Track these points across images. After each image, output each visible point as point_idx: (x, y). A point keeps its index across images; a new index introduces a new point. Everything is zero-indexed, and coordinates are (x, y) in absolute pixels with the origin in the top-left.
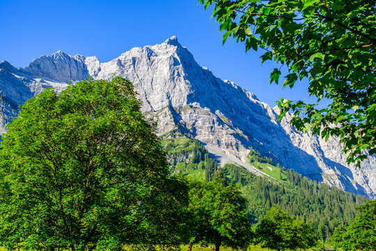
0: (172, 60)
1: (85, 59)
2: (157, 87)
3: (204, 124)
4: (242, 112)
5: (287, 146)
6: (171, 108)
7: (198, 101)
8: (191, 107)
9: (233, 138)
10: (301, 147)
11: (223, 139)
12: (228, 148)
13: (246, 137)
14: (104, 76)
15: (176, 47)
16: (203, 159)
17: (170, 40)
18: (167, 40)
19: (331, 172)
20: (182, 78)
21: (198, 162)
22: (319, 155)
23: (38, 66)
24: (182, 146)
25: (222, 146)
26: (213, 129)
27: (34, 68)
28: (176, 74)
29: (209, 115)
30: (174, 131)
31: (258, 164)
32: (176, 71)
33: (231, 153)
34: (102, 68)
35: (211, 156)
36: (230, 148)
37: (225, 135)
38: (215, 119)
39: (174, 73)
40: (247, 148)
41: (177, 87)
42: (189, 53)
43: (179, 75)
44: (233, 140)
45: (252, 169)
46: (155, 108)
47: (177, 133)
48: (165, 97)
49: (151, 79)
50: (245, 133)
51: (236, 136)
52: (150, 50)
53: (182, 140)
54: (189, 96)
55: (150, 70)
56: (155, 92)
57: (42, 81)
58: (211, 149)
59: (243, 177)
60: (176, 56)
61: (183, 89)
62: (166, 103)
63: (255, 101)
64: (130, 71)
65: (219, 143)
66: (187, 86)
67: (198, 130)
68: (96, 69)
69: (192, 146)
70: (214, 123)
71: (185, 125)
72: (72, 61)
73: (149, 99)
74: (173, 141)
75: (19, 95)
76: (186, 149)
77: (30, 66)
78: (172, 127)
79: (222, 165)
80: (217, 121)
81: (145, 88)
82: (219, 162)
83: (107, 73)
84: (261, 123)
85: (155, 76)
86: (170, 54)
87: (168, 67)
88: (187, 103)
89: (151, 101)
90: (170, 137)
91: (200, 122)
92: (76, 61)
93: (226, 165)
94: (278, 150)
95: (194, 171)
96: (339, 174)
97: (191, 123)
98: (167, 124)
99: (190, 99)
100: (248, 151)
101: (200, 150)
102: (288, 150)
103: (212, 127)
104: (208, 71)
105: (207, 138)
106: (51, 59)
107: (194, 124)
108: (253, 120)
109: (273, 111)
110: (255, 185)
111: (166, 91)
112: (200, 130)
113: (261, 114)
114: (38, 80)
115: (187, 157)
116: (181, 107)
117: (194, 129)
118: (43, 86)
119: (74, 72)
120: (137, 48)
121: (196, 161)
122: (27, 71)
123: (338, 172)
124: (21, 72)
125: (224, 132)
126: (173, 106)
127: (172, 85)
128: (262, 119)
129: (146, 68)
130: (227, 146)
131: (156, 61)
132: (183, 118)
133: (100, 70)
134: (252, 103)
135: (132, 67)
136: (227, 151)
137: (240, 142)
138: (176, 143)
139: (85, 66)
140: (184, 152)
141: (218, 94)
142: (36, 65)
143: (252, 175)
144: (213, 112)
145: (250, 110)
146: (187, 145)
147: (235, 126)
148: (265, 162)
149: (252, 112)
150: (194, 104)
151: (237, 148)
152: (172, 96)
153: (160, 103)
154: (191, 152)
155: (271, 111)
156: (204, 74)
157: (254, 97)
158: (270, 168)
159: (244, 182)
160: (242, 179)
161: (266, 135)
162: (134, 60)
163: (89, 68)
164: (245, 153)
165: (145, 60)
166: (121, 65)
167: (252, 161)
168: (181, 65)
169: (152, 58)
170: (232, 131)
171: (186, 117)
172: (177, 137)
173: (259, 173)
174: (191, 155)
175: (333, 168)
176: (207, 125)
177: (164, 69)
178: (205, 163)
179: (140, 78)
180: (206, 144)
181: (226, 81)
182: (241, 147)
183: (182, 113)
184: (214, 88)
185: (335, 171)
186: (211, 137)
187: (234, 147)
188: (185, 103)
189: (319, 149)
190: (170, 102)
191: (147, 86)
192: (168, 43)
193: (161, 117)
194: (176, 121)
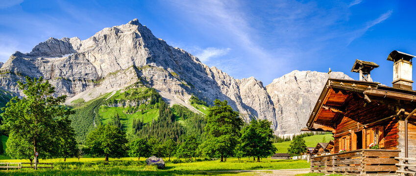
0: (135, 34)
1: (69, 39)
2: (124, 54)
3: (159, 78)
4: (188, 69)
5: (218, 94)
6: (135, 67)
7: (155, 62)
8: (150, 66)
9: (180, 87)
10: (227, 95)
11: (173, 88)
12: (176, 94)
13: (189, 87)
14: (84, 49)
15: (137, 26)
16: (158, 102)
17: (132, 21)
18: (131, 22)
19: (245, 112)
20: (142, 47)
21: (154, 104)
22: (239, 101)
23: (38, 49)
24: (143, 93)
25: (172, 93)
26: (166, 81)
27: (36, 52)
28: (138, 44)
29: (163, 71)
30: (137, 83)
31: (196, 105)
32: (138, 42)
33: (178, 97)
34: (83, 44)
35: (163, 100)
36: (178, 94)
37: (174, 85)
38: (167, 74)
39: (136, 43)
40: (189, 94)
41: (139, 52)
42: (148, 30)
43: (140, 45)
44: (180, 89)
45: (192, 108)
46: (123, 67)
47: (139, 84)
48: (130, 60)
49: (119, 48)
50: (189, 84)
51: (182, 86)
52: (117, 29)
53: (143, 89)
54: (148, 59)
55: (118, 42)
56: (123, 57)
57: (42, 59)
58: (163, 94)
59: (184, 113)
60: (137, 32)
61: (143, 54)
62: (131, 64)
63: (197, 62)
64: (103, 44)
65: (169, 90)
66: (146, 52)
67: (155, 82)
68: (79, 45)
69: (150, 93)
70: (166, 77)
71: (145, 79)
72: (60, 42)
73: (118, 62)
74: (137, 90)
75: (29, 70)
76: (146, 95)
77: (33, 51)
78: (136, 80)
79: (171, 106)
80: (169, 75)
81: (115, 55)
82: (169, 103)
83: (86, 47)
84: (201, 77)
85: (122, 46)
86: (133, 31)
87: (132, 40)
88: (147, 64)
89: (120, 63)
90: (134, 87)
91: (156, 77)
92: (63, 42)
93: (174, 106)
94: (212, 96)
95: (152, 110)
96: (250, 114)
97: (150, 77)
98: (132, 78)
99: (149, 60)
100: (190, 96)
101: (156, 95)
102: (218, 96)
103: (165, 80)
104: (163, 41)
105: (161, 87)
106: (46, 44)
107: (152, 78)
108: (195, 75)
109: (210, 70)
110: (192, 119)
111: (131, 56)
112: (156, 82)
113: (202, 72)
114: (40, 58)
115: (147, 101)
116: (142, 66)
117: (152, 81)
118: (44, 62)
119: (63, 49)
120: (108, 28)
122: (32, 54)
123: (249, 112)
124: (28, 55)
125: (174, 83)
126: (137, 66)
127: (135, 51)
128: (202, 75)
129: (115, 41)
130: (176, 92)
131: (122, 36)
132: (144, 73)
133: (81, 45)
134: (195, 64)
135: (104, 41)
136: (175, 96)
137: (184, 90)
138: (139, 91)
139: (69, 44)
140: (144, 97)
141: (170, 57)
142: (36, 49)
143: (191, 113)
144: (166, 69)
145: (194, 68)
146: (147, 92)
147: (182, 79)
148: (201, 104)
149: (195, 70)
150: (152, 64)
151: (183, 94)
152: (135, 59)
153: (127, 65)
154: (149, 97)
155: (209, 70)
156: (160, 43)
157: (197, 60)
158: (204, 108)
159: (185, 117)
160: (184, 115)
161: (204, 86)
162: (105, 36)
163: (73, 45)
164: (188, 97)
165: (113, 35)
166: (96, 40)
167: (192, 103)
168: (141, 38)
169: (119, 34)
170: (179, 82)
171: (146, 73)
172: (140, 87)
173: (196, 111)
174: (150, 99)
175: (246, 110)
176: (162, 78)
177: (128, 41)
178: (159, 104)
179: (111, 48)
180: (160, 92)
181: (176, 48)
182: (186, 94)
183: (143, 70)
184: (167, 53)
185: (248, 112)
186: (164, 87)
187: (181, 94)
188: (145, 64)
189: (239, 97)
190: (134, 63)
191: (116, 53)
192: (131, 24)
193: (128, 74)
194: (139, 76)
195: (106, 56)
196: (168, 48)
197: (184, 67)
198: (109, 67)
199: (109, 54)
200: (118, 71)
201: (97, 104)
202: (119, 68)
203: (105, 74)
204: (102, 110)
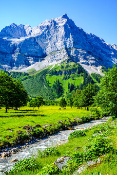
3: (81, 56)
4: (97, 48)
7: (78, 45)
8: (75, 48)
9: (94, 61)
11: (90, 62)
14: (34, 35)
15: (67, 19)
16: (82, 72)
17: (63, 15)
20: (70, 35)
24: (72, 66)
25: (89, 65)
29: (83, 51)
30: (68, 60)
37: (91, 60)
39: (67, 32)
40: (101, 65)
42: (73, 22)
46: (59, 49)
48: (63, 44)
49: (56, 35)
52: (55, 21)
53: (72, 64)
54: (74, 43)
56: (58, 41)
60: (67, 24)
62: (64, 46)
64: (46, 32)
66: (73, 38)
69: (77, 66)
71: (73, 56)
74: (68, 64)
78: (67, 58)
79: (90, 74)
83: (36, 33)
84: (106, 53)
85: (58, 34)
86: (64, 23)
88: (73, 46)
89: (57, 46)
90: (67, 62)
93: (92, 74)
98: (65, 56)
100: (101, 67)
108: (102, 51)
111: (64, 41)
112: (79, 58)
115: (75, 71)
116: (70, 48)
117: (77, 58)
119: (20, 33)
121: (79, 73)
126: (67, 48)
127: (66, 38)
130: (92, 64)
131: (58, 27)
133: (31, 31)
134: (102, 44)
135: (47, 30)
136: (92, 67)
137: (97, 63)
138: (70, 65)
139: (24, 29)
140: (73, 69)
141: (86, 40)
145: (101, 47)
146: (74, 66)
152: (66, 43)
153: (61, 47)
154: (76, 69)
156: (80, 31)
157: (103, 41)
159: (99, 81)
162: (48, 26)
163: (26, 31)
164: (99, 68)
165: (52, 26)
166: (42, 29)
167: (103, 72)
168: (70, 28)
169: (56, 25)
170: (93, 58)
171: (72, 53)
172: (70, 62)
174: (77, 71)
177: (62, 31)
178: (83, 74)
179: (51, 35)
182: (98, 65)
183: (71, 50)
184: (84, 37)
186: (85, 61)
187: (95, 65)
190: (66, 46)
191: (54, 39)
192: (63, 17)
193: (62, 53)
194: (69, 55)
195: (49, 41)
196: (84, 34)
197: (95, 47)
198: (50, 48)
199: (50, 39)
200: (55, 51)
201: (45, 72)
202: (56, 49)
203: (48, 53)
204: (48, 77)
